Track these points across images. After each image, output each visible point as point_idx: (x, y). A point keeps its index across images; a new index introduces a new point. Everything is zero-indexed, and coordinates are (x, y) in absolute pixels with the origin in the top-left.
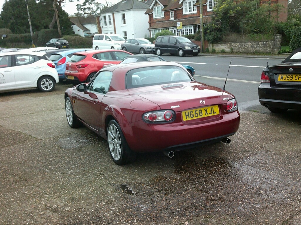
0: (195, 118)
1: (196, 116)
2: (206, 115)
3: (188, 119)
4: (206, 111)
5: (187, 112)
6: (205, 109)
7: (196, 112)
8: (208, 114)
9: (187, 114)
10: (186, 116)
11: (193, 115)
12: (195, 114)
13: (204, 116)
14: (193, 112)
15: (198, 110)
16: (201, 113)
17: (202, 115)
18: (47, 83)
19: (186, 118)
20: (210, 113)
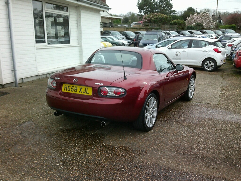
0: (70, 92)
1: (71, 91)
2: (79, 92)
3: (65, 91)
4: (81, 89)
5: (66, 85)
6: (80, 88)
7: (73, 88)
8: (81, 92)
9: (66, 87)
10: (65, 88)
11: (70, 89)
12: (72, 89)
13: (78, 92)
14: (70, 87)
15: (75, 86)
16: (77, 89)
17: (76, 91)
18: (210, 64)
19: (65, 90)
20: (83, 92)
